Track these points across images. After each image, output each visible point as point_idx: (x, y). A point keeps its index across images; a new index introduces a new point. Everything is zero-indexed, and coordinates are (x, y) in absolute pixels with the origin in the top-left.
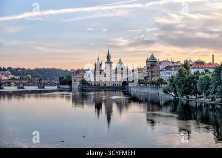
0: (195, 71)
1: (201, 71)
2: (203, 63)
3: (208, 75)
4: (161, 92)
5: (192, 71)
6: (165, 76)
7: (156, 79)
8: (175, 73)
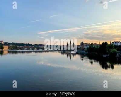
0: (94, 46)
1: (96, 46)
2: (96, 44)
3: (98, 47)
4: (84, 51)
5: (93, 46)
6: (86, 47)
7: (83, 48)
8: (88, 47)
